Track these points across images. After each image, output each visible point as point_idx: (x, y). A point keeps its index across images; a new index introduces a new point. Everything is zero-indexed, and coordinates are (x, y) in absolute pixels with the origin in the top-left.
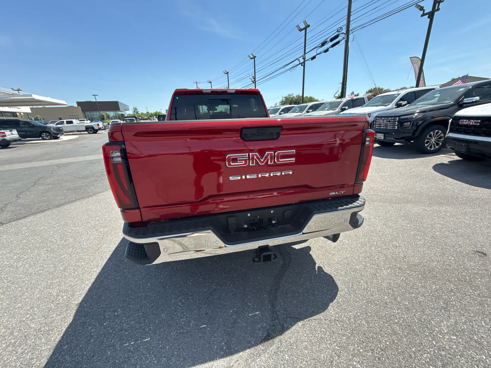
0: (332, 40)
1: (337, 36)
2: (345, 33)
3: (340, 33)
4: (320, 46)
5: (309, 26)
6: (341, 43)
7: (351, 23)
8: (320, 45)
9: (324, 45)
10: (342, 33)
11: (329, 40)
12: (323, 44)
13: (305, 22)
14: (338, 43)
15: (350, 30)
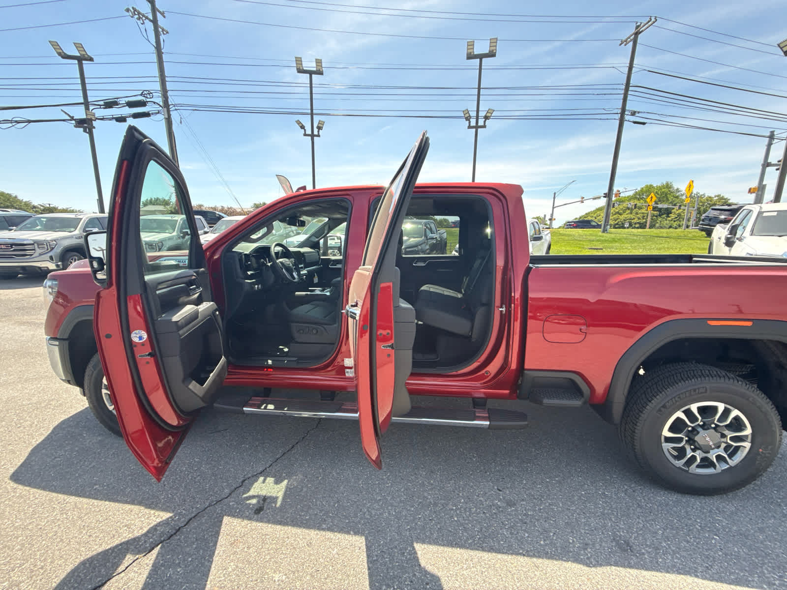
0: (131, 105)
1: (143, 104)
2: (161, 104)
3: (148, 100)
4: (100, 105)
5: (91, 59)
6: (152, 117)
7: (169, 93)
8: (102, 103)
9: (111, 107)
10: (154, 103)
11: (123, 101)
12: (110, 104)
13: (79, 46)
14: (146, 115)
15: (170, 103)
